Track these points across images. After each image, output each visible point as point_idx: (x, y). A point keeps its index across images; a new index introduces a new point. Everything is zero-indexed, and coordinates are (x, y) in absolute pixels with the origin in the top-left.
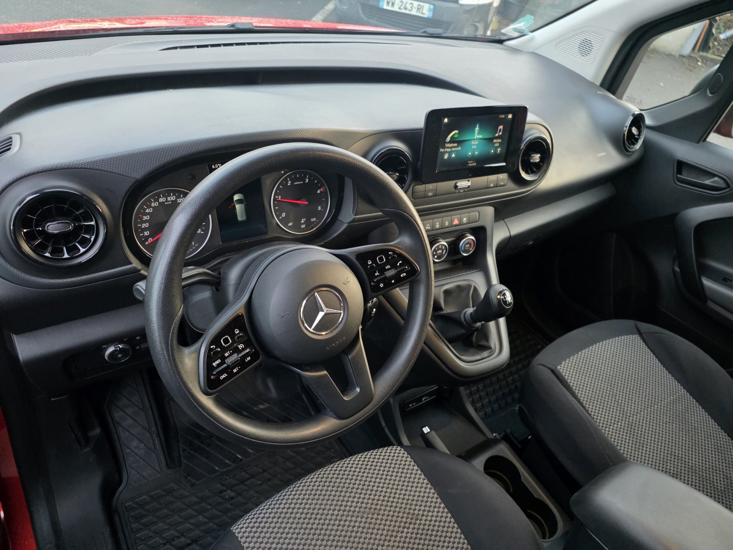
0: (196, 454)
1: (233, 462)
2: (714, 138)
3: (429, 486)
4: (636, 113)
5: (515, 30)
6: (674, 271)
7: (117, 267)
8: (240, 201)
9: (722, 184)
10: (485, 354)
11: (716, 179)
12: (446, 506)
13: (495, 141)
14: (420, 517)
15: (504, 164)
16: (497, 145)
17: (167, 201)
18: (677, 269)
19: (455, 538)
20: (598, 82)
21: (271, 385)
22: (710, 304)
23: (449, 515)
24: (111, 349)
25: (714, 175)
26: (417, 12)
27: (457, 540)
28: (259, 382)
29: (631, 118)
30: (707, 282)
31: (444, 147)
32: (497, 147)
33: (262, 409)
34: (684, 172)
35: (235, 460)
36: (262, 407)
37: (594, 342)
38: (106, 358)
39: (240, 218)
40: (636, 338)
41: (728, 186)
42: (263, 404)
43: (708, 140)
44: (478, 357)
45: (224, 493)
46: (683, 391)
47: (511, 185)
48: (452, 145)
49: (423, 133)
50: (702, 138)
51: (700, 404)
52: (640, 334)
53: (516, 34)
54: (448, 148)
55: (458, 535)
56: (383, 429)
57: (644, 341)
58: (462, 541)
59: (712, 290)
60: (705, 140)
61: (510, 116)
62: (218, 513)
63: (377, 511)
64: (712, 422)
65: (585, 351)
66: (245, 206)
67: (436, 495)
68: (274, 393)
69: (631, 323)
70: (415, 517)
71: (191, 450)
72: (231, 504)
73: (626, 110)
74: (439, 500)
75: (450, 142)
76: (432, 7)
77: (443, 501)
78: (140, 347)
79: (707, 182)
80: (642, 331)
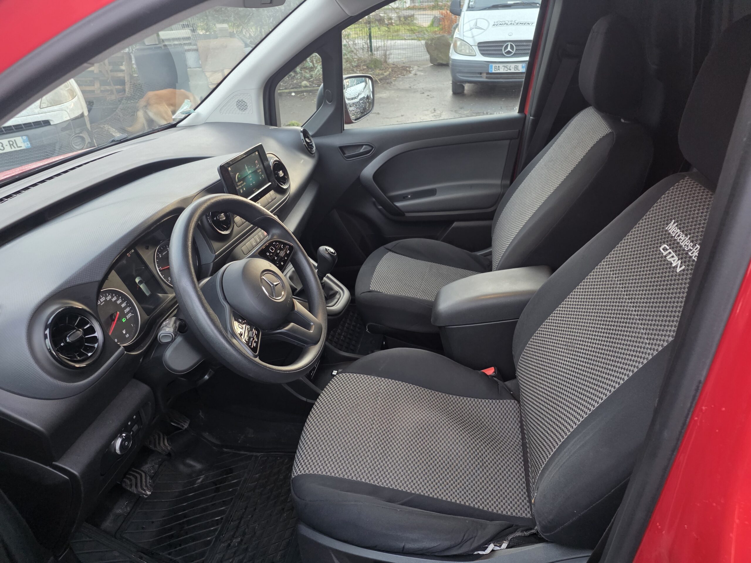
0: (183, 547)
1: (218, 525)
2: (347, 127)
3: (369, 376)
4: (302, 130)
5: (182, 113)
6: (379, 210)
7: (114, 353)
8: (140, 282)
9: (369, 148)
10: (338, 296)
11: (364, 147)
12: (385, 378)
13: (258, 171)
14: (378, 391)
15: (270, 183)
16: (260, 173)
17: (101, 303)
18: (380, 207)
19: (401, 386)
20: (263, 123)
21: (192, 463)
22: (407, 215)
23: (390, 380)
24: (118, 442)
25: (362, 145)
26: (11, 148)
27: (403, 386)
28: (181, 467)
29: (302, 134)
30: (398, 204)
31: (238, 186)
32: (261, 175)
33: (202, 482)
34: (346, 152)
35: (217, 522)
36: (200, 481)
37: (374, 267)
38: (118, 451)
39: (147, 294)
40: (390, 254)
41: (372, 147)
42: (199, 479)
43: (345, 128)
44: (336, 300)
45: (232, 544)
46: (430, 263)
47: (278, 196)
48: (240, 183)
49: (223, 182)
50: (342, 129)
51: (441, 264)
52: (390, 250)
53: (184, 116)
54: (240, 185)
55: (402, 384)
56: (306, 402)
57: (395, 252)
58: (405, 385)
59: (404, 206)
60: (344, 130)
61: (257, 153)
62: (241, 557)
63: (357, 405)
64: (452, 268)
65: (375, 273)
66: (145, 283)
67: (376, 378)
68: (198, 466)
69: (382, 248)
70: (376, 393)
71: (176, 548)
72: (245, 544)
73: (296, 131)
74: (379, 378)
75: (239, 181)
76: (25, 138)
77: (381, 377)
78: (133, 431)
79: (362, 151)
80: (390, 248)
